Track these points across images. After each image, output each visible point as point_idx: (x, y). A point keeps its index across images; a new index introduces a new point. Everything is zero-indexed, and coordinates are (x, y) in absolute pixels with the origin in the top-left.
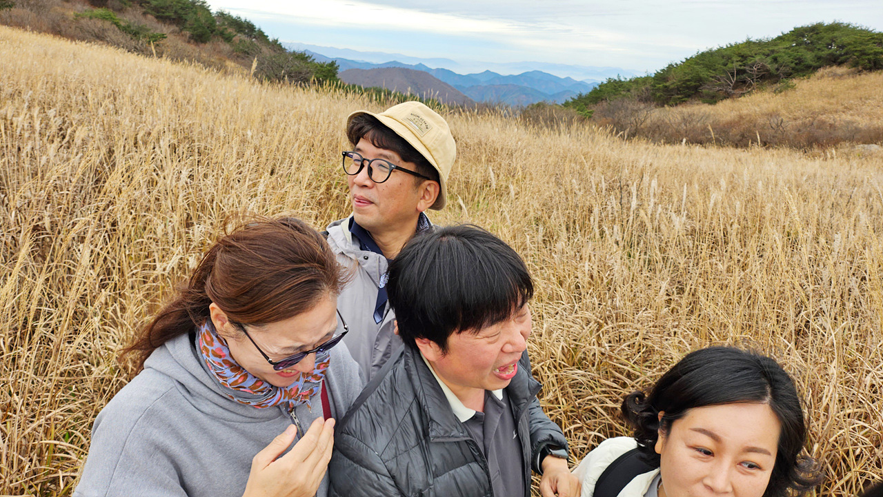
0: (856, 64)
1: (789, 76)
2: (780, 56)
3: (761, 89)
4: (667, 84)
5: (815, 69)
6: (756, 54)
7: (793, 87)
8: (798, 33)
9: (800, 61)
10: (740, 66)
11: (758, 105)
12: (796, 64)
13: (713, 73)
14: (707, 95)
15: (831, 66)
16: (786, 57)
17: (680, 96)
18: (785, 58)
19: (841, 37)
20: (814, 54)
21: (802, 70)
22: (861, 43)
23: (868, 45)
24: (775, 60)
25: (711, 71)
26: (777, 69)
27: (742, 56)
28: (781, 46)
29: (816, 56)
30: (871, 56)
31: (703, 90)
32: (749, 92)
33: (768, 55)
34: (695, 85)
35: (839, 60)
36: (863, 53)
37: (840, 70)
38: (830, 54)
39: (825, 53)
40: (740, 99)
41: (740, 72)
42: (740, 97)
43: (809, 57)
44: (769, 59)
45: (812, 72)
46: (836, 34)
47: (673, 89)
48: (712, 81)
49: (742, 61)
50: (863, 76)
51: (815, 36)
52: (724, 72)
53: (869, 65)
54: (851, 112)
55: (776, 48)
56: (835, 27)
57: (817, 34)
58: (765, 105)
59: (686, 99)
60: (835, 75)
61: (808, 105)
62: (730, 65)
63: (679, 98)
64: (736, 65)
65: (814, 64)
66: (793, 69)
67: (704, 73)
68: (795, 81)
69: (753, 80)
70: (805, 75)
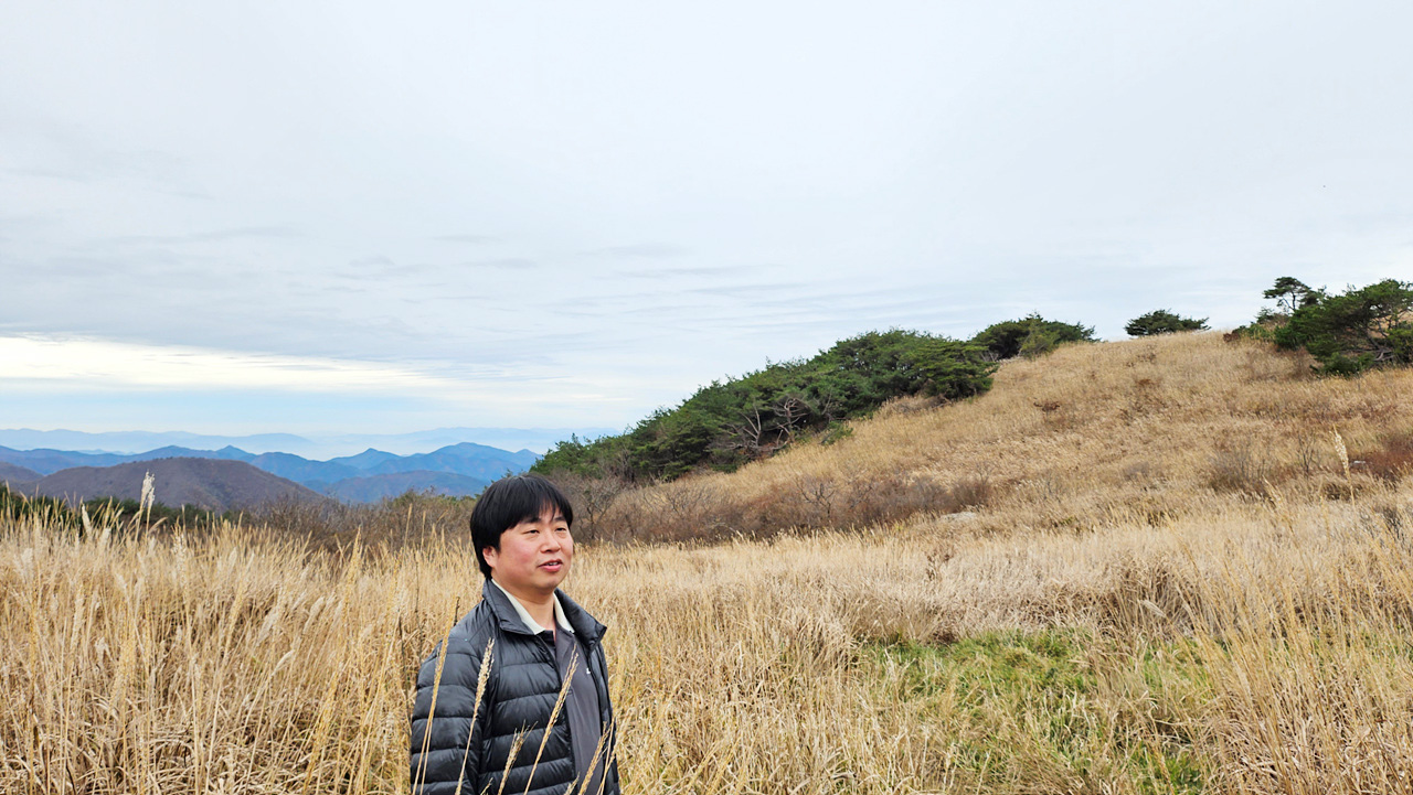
0: (933, 392)
1: (841, 416)
2: (821, 386)
3: (800, 440)
4: (655, 444)
5: (878, 402)
6: (785, 386)
7: (849, 433)
8: (845, 350)
9: (852, 392)
10: (764, 405)
11: (800, 467)
12: (848, 397)
13: (723, 421)
14: (721, 457)
15: (900, 398)
16: (830, 387)
17: (677, 463)
18: (829, 389)
19: (903, 352)
20: (871, 380)
21: (859, 407)
22: (933, 358)
23: (943, 360)
24: (815, 392)
25: (720, 417)
26: (821, 408)
27: (765, 391)
28: (822, 372)
29: (875, 383)
30: (951, 377)
31: (713, 450)
32: (784, 447)
33: (804, 386)
34: (700, 443)
35: (911, 387)
36: (938, 373)
37: (912, 402)
38: (896, 379)
39: (888, 376)
40: (771, 460)
41: (766, 416)
42: (773, 456)
43: (865, 385)
44: (805, 393)
45: (875, 408)
46: (897, 347)
47: (665, 452)
48: (722, 434)
49: (764, 399)
50: (948, 408)
51: (868, 353)
52: (742, 417)
53: (953, 392)
54: (939, 465)
55: (814, 375)
56: (894, 338)
57: (871, 349)
58: (810, 465)
59: (689, 467)
60: (907, 409)
61: (875, 458)
62: (747, 406)
63: (677, 466)
64: (756, 404)
65: (875, 395)
66: (845, 404)
67: (710, 422)
68: (851, 424)
69: (786, 426)
70: (864, 414)
